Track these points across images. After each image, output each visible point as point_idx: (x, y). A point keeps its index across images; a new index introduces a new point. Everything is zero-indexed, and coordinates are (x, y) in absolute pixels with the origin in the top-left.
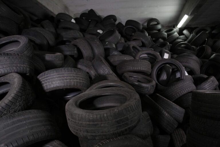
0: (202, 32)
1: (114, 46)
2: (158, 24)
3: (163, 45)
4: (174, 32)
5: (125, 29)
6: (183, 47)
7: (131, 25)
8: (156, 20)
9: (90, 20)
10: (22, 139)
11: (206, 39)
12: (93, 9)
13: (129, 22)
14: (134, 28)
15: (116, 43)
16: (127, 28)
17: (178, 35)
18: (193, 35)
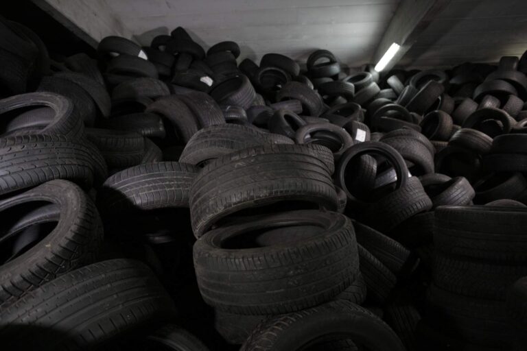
0: (431, 81)
1: (244, 115)
2: (332, 62)
3: (348, 111)
4: (369, 82)
5: (260, 74)
6: (391, 116)
7: (275, 66)
8: (327, 55)
9: (176, 54)
10: (111, 321)
11: (440, 98)
12: (184, 27)
13: (270, 59)
14: (282, 71)
15: (247, 107)
16: (266, 72)
17: (378, 88)
18: (410, 88)
